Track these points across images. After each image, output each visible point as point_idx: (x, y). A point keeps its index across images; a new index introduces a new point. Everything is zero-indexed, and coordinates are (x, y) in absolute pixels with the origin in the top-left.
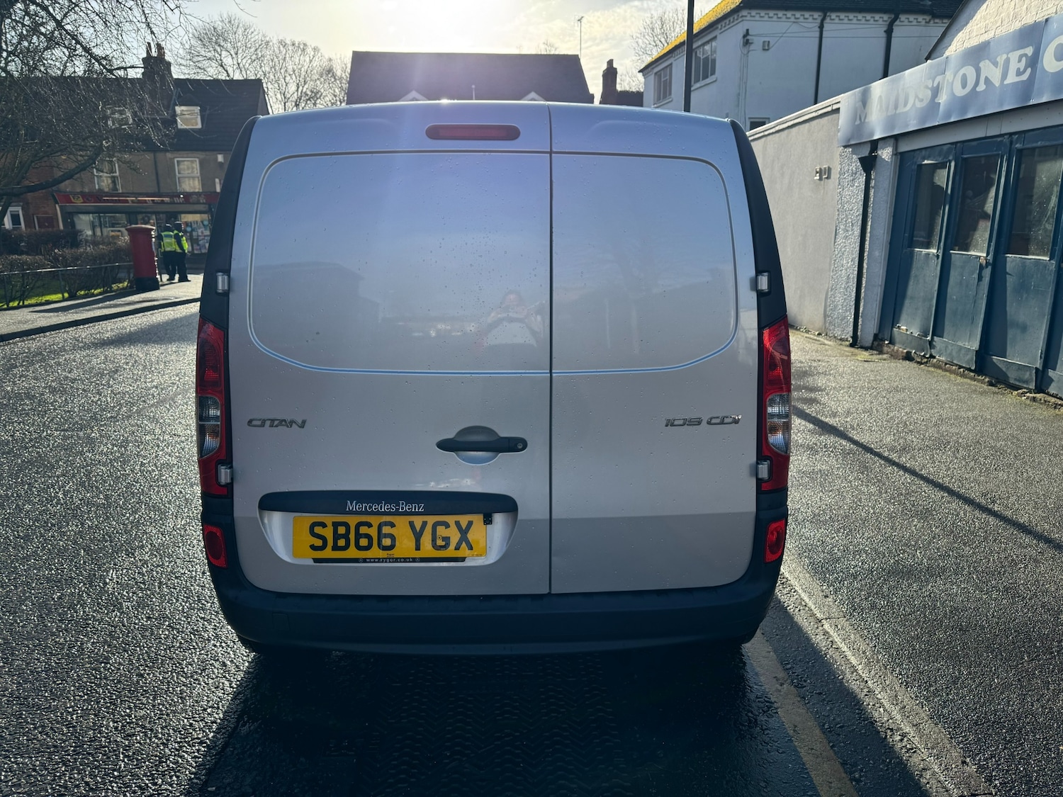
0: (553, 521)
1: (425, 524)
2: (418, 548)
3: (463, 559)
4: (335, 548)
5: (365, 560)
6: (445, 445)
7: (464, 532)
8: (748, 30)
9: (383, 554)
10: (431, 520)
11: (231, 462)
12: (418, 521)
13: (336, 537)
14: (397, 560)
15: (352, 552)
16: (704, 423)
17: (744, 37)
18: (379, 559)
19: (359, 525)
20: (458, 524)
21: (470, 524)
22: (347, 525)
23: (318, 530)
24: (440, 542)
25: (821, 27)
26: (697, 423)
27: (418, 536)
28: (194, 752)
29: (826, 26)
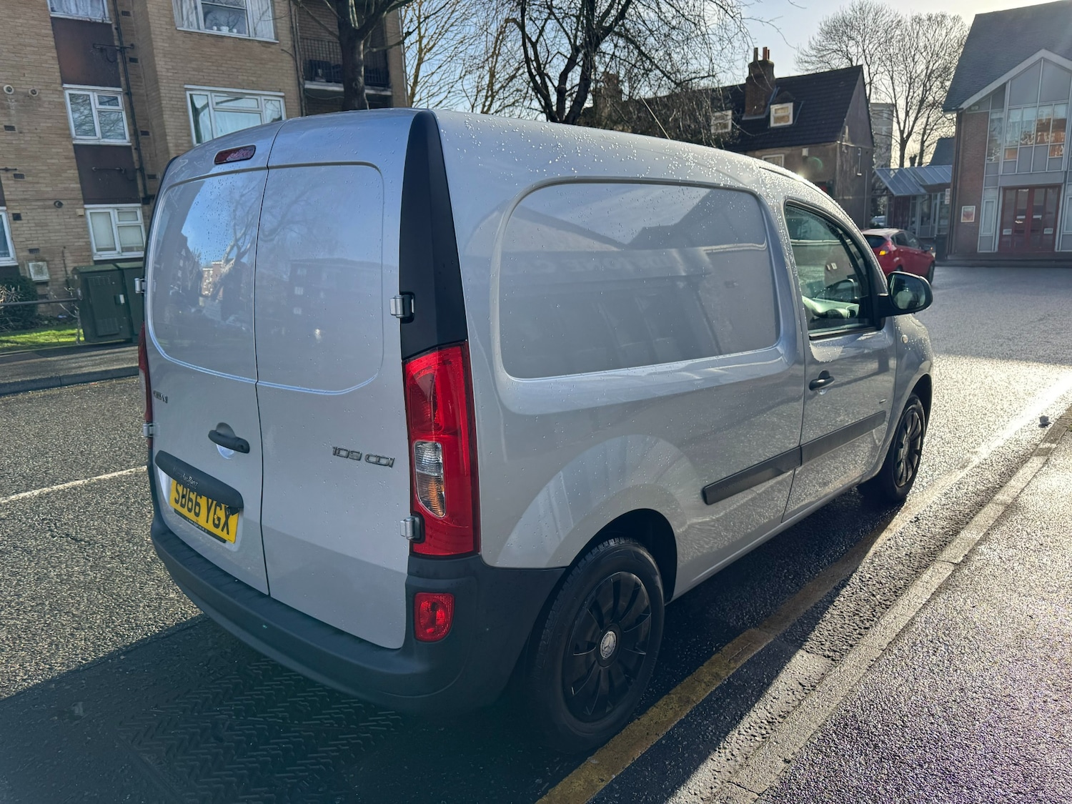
0: (263, 528)
2: (207, 521)
3: (224, 541)
4: (181, 504)
5: (189, 520)
6: (213, 437)
7: (227, 517)
9: (195, 519)
10: (215, 501)
11: (152, 422)
12: (210, 501)
13: (183, 496)
14: (198, 526)
15: (185, 511)
16: (364, 459)
18: (194, 522)
24: (216, 521)
27: (209, 511)
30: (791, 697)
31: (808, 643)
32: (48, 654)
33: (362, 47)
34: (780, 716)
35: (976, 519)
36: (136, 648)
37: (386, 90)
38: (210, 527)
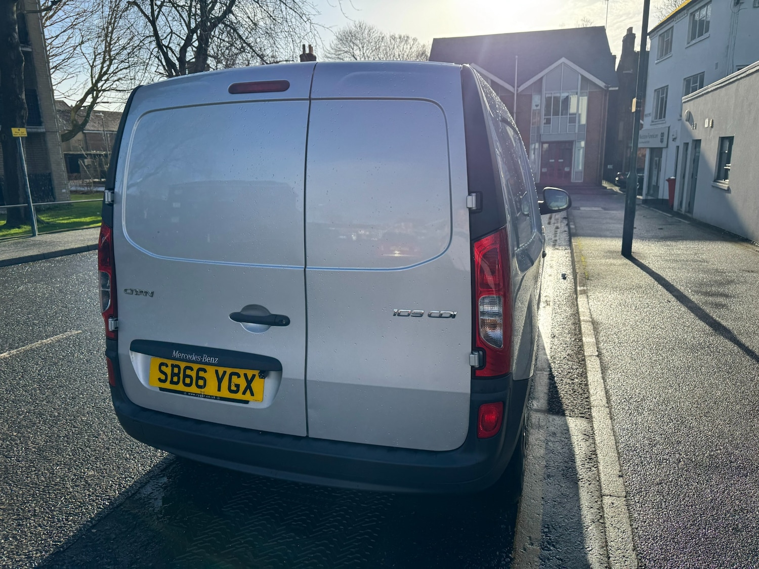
0: (307, 382)
1: (225, 373)
2: (219, 390)
3: (247, 402)
4: (172, 382)
5: (187, 394)
6: (237, 317)
7: (249, 382)
9: (198, 391)
10: (229, 371)
11: (117, 317)
12: (221, 370)
13: (173, 375)
14: (205, 396)
15: (180, 387)
16: (425, 316)
18: (196, 394)
19: (187, 368)
20: (245, 375)
21: (254, 376)
22: (178, 367)
23: (163, 368)
24: (233, 388)
26: (419, 315)
27: (220, 381)
28: (101, 505)
30: (588, 443)
31: (566, 412)
32: (12, 547)
33: (15, 8)
34: (591, 454)
35: (583, 331)
36: (99, 521)
37: (27, 47)
38: (225, 393)
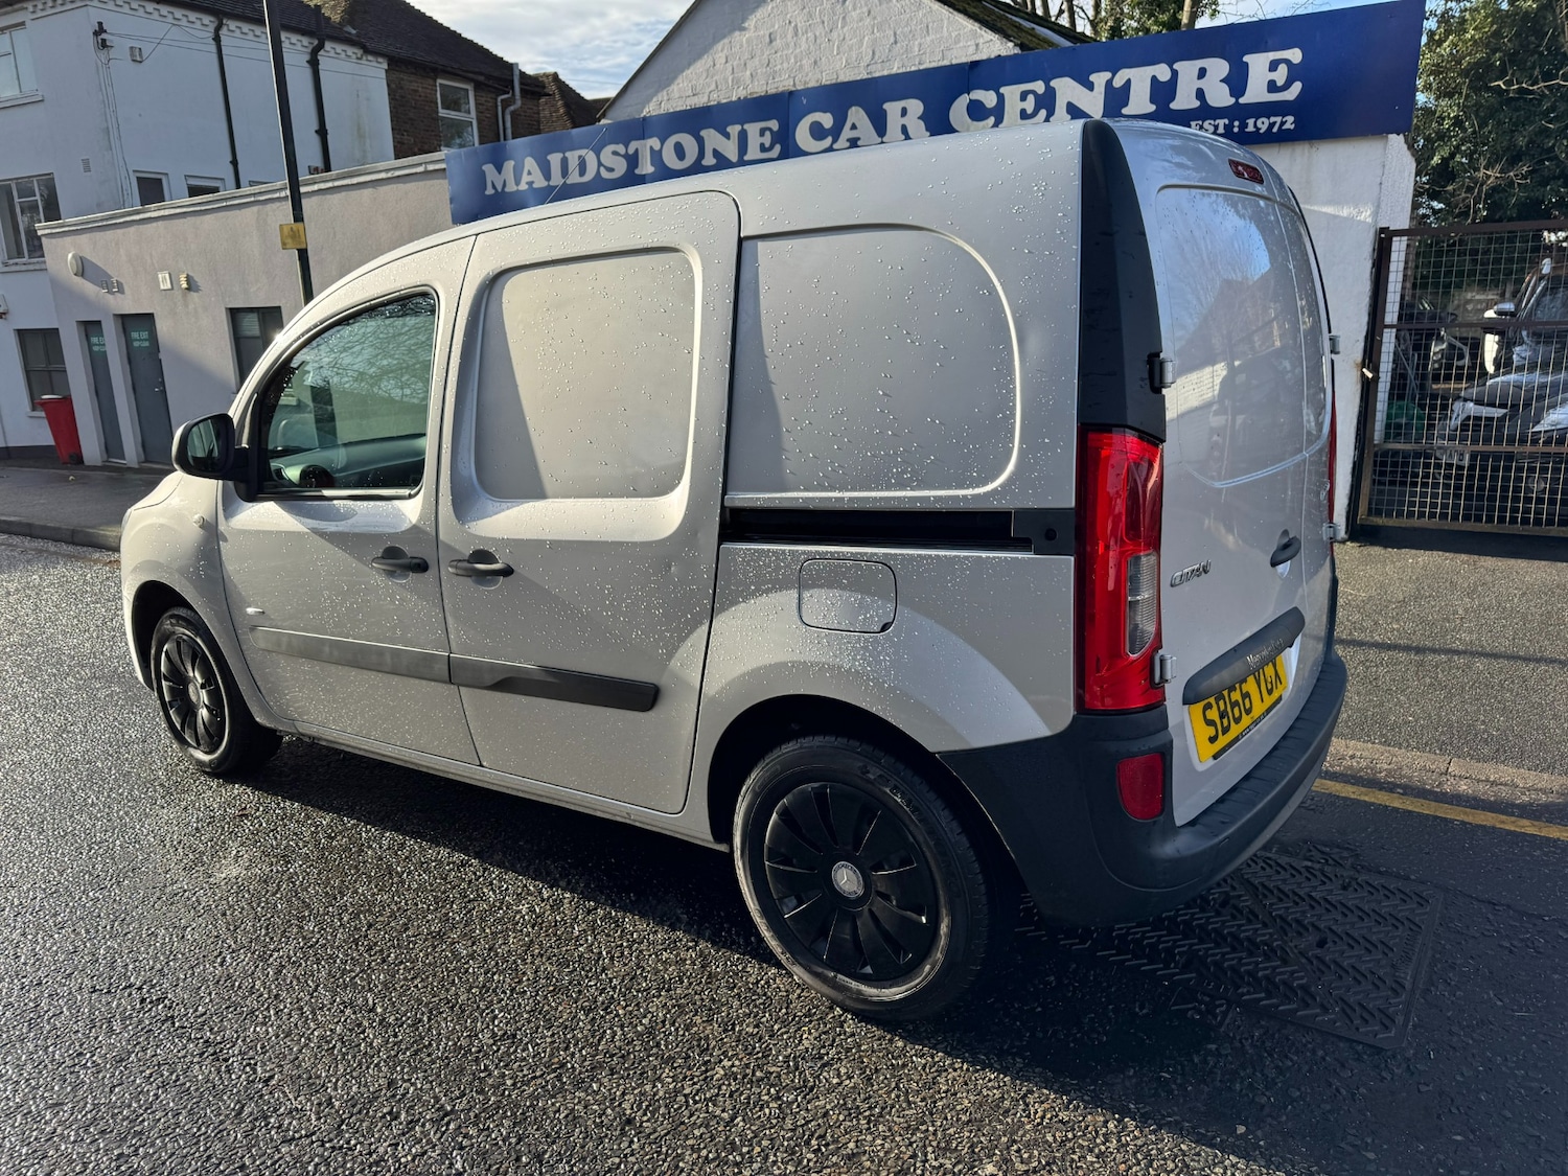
2: (1262, 700)
4: (1224, 731)
5: (1241, 735)
8: (100, 24)
13: (1221, 716)
14: (1256, 722)
15: (1235, 730)
17: (96, 34)
18: (1248, 727)
25: (217, 39)
27: (1259, 686)
29: (224, 41)
